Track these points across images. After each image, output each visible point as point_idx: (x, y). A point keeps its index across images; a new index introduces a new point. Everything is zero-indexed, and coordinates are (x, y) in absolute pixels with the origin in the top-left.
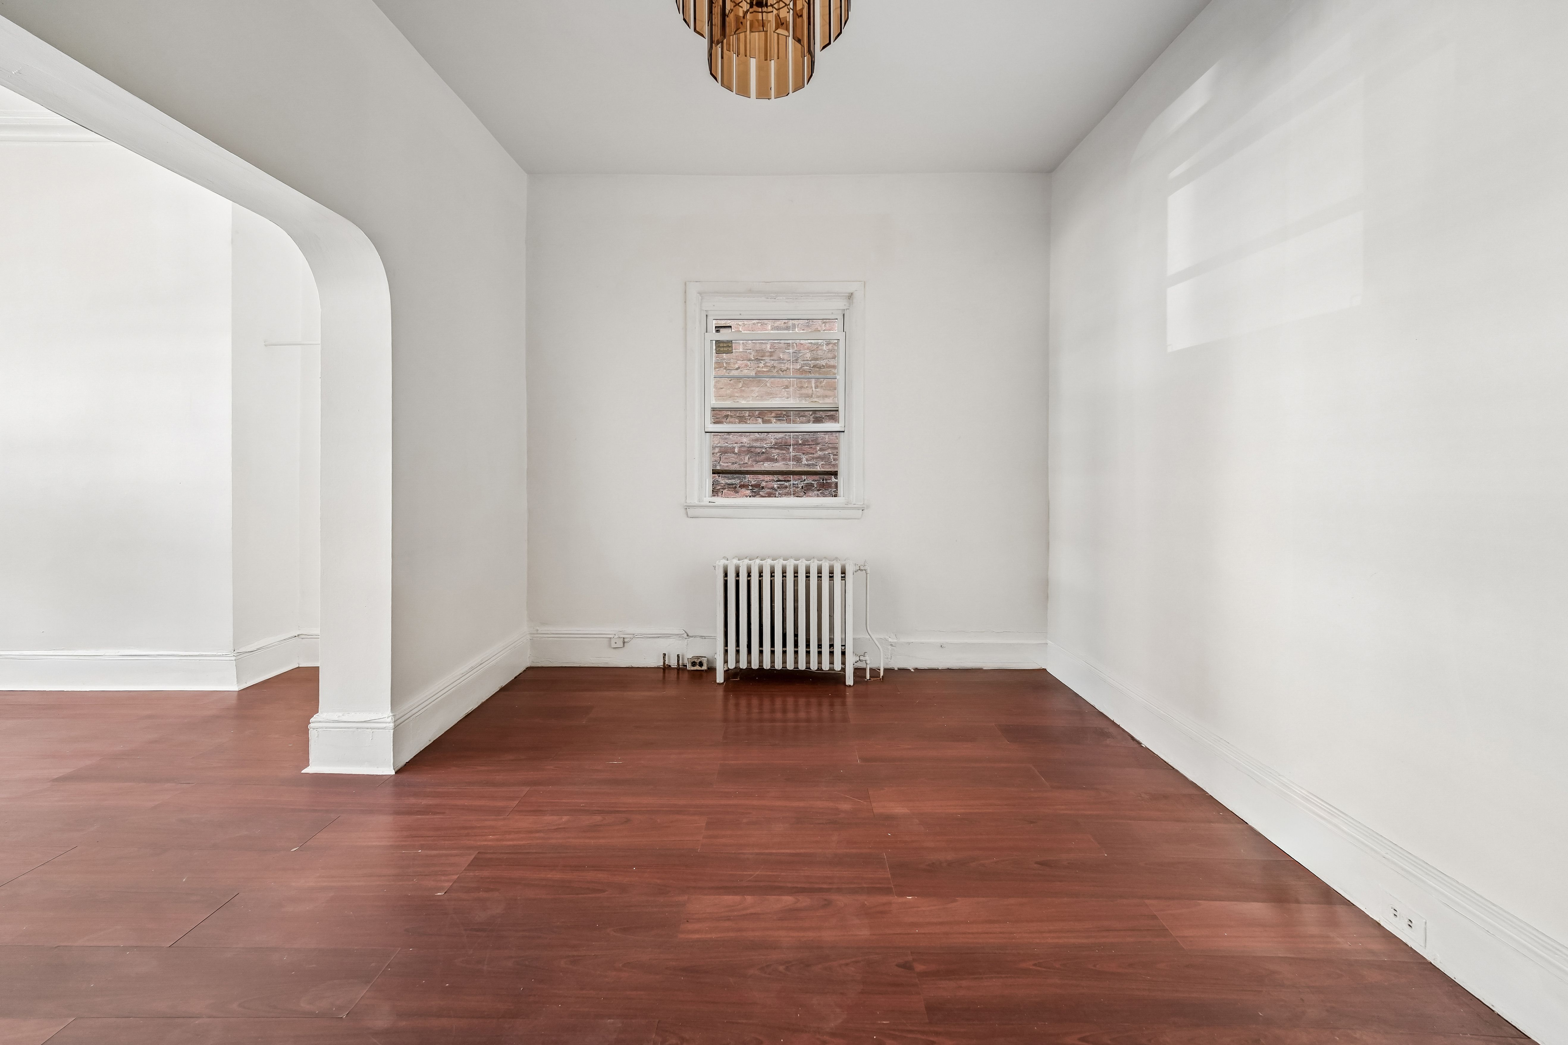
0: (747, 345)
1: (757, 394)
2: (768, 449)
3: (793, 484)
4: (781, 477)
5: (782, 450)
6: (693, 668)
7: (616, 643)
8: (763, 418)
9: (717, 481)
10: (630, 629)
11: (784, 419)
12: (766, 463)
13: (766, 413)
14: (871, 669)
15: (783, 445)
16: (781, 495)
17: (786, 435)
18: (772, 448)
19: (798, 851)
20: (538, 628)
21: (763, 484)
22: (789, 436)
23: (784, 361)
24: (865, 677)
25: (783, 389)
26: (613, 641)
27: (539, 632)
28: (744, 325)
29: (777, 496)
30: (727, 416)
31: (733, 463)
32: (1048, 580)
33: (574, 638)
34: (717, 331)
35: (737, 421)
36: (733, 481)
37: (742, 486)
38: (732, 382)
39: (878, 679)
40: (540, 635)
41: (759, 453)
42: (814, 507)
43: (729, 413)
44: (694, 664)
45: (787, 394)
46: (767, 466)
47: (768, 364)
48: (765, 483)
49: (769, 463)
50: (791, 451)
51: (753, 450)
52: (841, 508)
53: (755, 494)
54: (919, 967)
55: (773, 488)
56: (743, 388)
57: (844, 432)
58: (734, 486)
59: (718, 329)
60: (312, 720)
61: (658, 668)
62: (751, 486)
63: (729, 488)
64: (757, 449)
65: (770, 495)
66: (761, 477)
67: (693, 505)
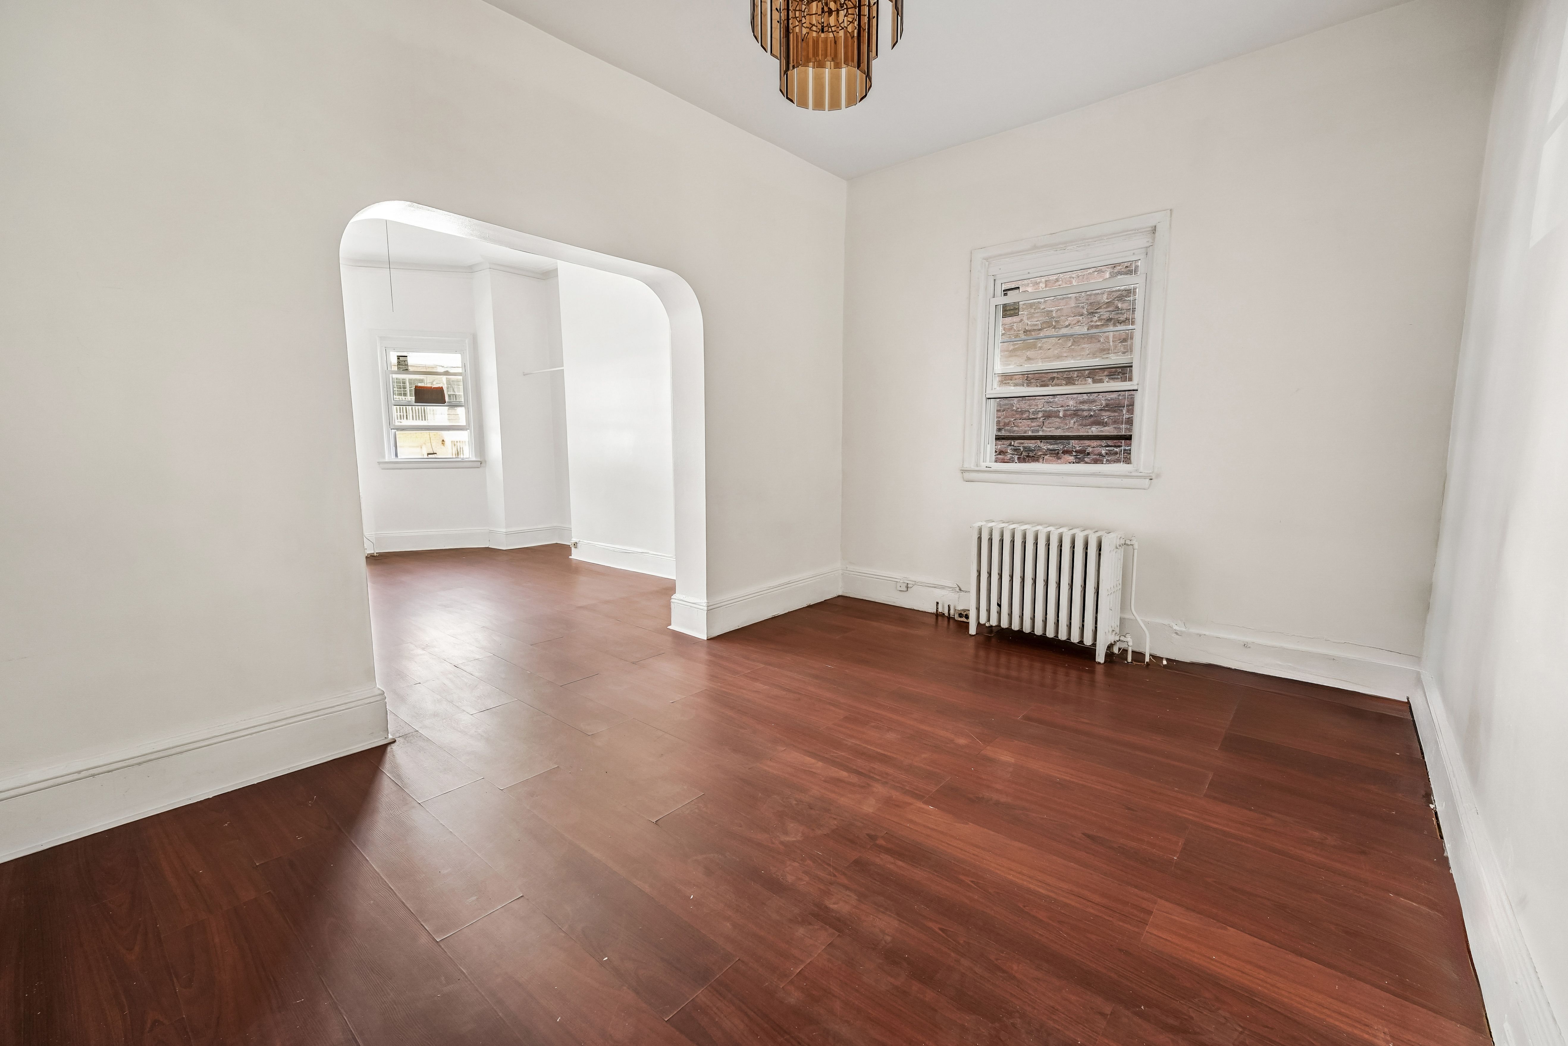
0: (1080, 299)
1: (1088, 352)
2: (1097, 411)
3: (1125, 450)
4: (1110, 442)
5: (1115, 411)
6: (960, 619)
7: (900, 587)
8: (1093, 378)
9: (1039, 446)
10: (912, 577)
11: (1119, 377)
12: (1094, 427)
13: (1097, 372)
14: (1133, 652)
15: (1115, 407)
16: (1109, 462)
17: (1120, 395)
18: (1101, 410)
19: (886, 753)
20: (848, 566)
21: (1090, 450)
22: (1123, 395)
23: (1123, 311)
24: (1126, 659)
25: (1119, 343)
26: (899, 585)
27: (848, 569)
28: (1078, 277)
29: (1104, 463)
30: (1053, 379)
31: (1057, 428)
32: (1431, 584)
33: (869, 577)
34: (1005, 295)
35: (1064, 382)
36: (1055, 447)
37: (1065, 452)
38: (1060, 341)
39: (1142, 664)
40: (849, 572)
41: (1086, 416)
42: (1088, 475)
43: (1055, 375)
44: (961, 615)
45: (1124, 348)
46: (1094, 430)
47: (1102, 317)
48: (1091, 449)
49: (1097, 427)
50: (1124, 413)
51: (1080, 413)
52: (1122, 476)
53: (1079, 461)
54: (881, 842)
55: (1100, 454)
56: (1073, 347)
57: (1137, 390)
58: (1056, 451)
59: (1006, 292)
60: (672, 597)
61: (933, 614)
62: (1076, 452)
63: (1051, 454)
64: (1084, 412)
65: (1096, 462)
66: (1087, 442)
67: (969, 469)
